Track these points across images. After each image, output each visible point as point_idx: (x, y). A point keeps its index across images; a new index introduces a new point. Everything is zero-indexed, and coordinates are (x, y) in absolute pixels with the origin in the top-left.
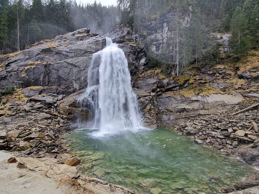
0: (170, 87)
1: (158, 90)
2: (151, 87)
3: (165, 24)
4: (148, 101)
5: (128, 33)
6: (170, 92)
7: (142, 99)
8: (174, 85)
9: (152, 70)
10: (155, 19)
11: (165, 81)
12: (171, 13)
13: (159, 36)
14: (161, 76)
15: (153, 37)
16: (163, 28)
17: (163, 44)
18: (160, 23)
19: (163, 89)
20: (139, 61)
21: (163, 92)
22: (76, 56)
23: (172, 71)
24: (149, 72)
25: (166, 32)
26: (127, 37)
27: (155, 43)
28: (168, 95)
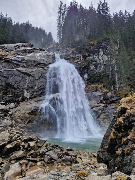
0: (113, 99)
1: (104, 102)
2: (98, 98)
3: (101, 50)
4: (101, 111)
5: (73, 53)
6: (114, 104)
7: (94, 109)
8: (116, 98)
9: (95, 84)
10: (93, 45)
11: (109, 94)
12: (105, 43)
13: (96, 58)
14: (105, 90)
15: (92, 58)
16: (99, 52)
17: (100, 64)
18: (97, 48)
19: (108, 101)
20: (83, 76)
21: (108, 104)
22: (28, 66)
23: (111, 86)
24: (92, 86)
25: (101, 55)
26: (72, 56)
27: (94, 63)
28: (114, 107)
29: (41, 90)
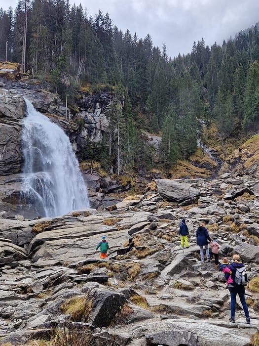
0: (113, 187)
1: (101, 190)
2: (94, 185)
3: (98, 104)
4: (99, 202)
5: (55, 102)
6: (113, 195)
7: (91, 199)
8: (117, 186)
9: (89, 162)
10: (87, 94)
11: (108, 180)
12: (106, 94)
13: (90, 116)
14: (103, 173)
15: (83, 115)
16: (95, 107)
17: (96, 129)
18: (92, 101)
19: (106, 190)
21: (106, 193)
23: (111, 168)
25: (98, 114)
26: (53, 107)
27: (86, 125)
28: (113, 198)
29: (9, 163)
